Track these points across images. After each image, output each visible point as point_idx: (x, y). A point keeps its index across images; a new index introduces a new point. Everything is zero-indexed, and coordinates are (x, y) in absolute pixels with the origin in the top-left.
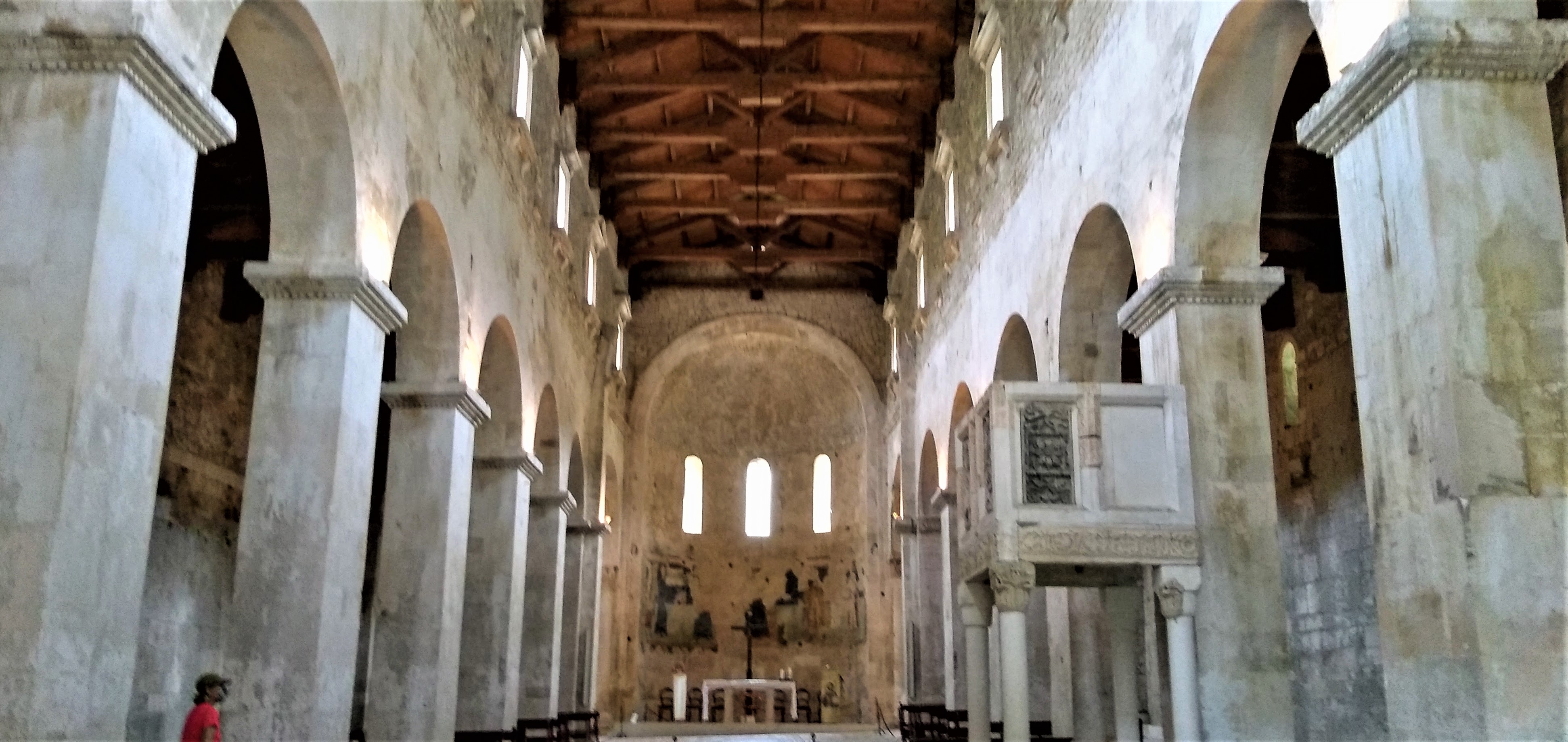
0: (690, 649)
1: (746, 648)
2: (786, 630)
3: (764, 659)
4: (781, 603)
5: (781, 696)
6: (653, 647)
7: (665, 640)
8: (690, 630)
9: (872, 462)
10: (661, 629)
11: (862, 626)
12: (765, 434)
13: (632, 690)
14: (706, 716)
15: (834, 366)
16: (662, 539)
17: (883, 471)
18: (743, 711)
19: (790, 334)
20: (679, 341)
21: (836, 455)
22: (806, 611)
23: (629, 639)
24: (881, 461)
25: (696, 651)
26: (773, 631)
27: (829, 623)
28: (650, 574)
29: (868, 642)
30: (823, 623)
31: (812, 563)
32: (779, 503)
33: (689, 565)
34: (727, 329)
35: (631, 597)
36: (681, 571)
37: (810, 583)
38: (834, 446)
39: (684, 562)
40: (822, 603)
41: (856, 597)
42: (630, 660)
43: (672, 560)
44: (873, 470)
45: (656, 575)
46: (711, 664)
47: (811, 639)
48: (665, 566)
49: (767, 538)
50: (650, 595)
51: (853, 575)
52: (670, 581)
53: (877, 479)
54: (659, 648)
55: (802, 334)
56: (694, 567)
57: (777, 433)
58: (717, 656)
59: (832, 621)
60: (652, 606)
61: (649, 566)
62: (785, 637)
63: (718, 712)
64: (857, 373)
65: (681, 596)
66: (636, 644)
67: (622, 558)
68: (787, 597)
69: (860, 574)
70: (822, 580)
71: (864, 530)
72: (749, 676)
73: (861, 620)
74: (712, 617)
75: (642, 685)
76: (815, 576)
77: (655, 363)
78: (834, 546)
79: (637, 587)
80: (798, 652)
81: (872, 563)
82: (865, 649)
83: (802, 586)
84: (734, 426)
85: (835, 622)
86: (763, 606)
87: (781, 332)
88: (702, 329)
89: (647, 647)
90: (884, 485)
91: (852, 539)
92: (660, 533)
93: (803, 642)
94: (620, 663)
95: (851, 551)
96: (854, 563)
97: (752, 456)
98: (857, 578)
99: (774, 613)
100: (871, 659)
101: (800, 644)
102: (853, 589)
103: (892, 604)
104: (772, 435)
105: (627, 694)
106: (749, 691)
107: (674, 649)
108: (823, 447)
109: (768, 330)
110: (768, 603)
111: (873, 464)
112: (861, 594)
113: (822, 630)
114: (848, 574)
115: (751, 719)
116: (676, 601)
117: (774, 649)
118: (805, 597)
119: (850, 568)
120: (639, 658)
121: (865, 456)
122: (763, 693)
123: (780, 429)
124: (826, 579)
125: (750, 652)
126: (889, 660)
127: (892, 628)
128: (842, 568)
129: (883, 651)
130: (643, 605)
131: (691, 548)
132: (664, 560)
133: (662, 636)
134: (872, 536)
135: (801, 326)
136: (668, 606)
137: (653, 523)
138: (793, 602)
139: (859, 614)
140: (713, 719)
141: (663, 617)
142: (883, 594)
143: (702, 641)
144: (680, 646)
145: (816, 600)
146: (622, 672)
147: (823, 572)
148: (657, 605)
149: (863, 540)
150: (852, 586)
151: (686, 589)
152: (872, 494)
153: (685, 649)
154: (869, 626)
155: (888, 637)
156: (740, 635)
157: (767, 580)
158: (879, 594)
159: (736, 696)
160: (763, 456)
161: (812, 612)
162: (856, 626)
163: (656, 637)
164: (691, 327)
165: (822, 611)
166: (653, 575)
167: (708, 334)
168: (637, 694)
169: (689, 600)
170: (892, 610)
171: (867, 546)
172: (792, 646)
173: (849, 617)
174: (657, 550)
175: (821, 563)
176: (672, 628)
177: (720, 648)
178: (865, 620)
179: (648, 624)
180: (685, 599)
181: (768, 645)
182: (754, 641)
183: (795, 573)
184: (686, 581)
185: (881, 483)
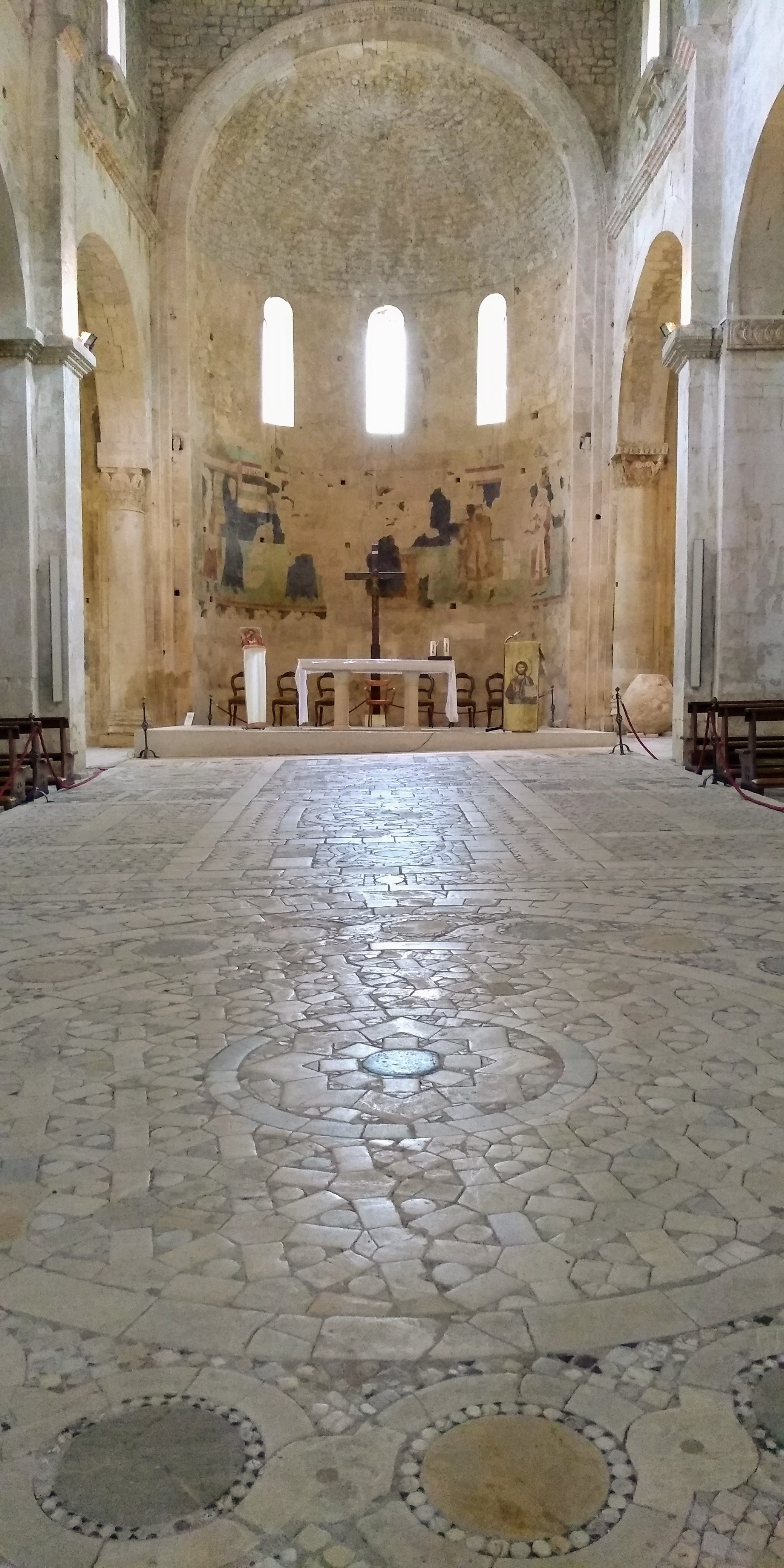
0: (284, 614)
1: (370, 611)
2: (431, 586)
3: (400, 629)
4: (422, 541)
5: (427, 684)
6: (222, 608)
7: (240, 597)
8: (282, 584)
9: (586, 285)
10: (233, 580)
11: (557, 573)
12: (397, 262)
13: (186, 674)
14: (304, 717)
15: (521, 112)
16: (228, 433)
17: (605, 302)
18: (367, 707)
19: (441, 43)
20: (241, 56)
21: (517, 290)
22: (463, 555)
23: (177, 593)
24: (602, 283)
25: (292, 618)
26: (412, 586)
27: (500, 571)
28: (209, 492)
29: (570, 599)
30: (490, 574)
31: (474, 477)
32: (420, 377)
33: (276, 479)
34: (328, 34)
35: (177, 523)
36: (263, 489)
37: (471, 509)
38: (512, 275)
39: (267, 475)
40: (489, 541)
41: (547, 528)
42: (179, 628)
43: (246, 470)
44: (590, 302)
45: (219, 492)
46: (316, 635)
47: (470, 597)
48: (236, 479)
49: (401, 439)
50: (211, 524)
51: (543, 492)
52: (245, 504)
53: (594, 316)
54: (231, 610)
55: (464, 41)
56: (284, 483)
57: (415, 258)
58: (325, 623)
59: (505, 569)
60: (216, 541)
61: (207, 474)
62: (430, 596)
63: (326, 709)
64: (562, 119)
65: (265, 529)
66: (189, 601)
67: (155, 458)
68: (434, 533)
69: (555, 489)
70: (489, 504)
71: (567, 411)
72: (376, 652)
73: (555, 561)
74: (316, 564)
75: (204, 666)
76: (478, 498)
77: (199, 98)
78: (510, 447)
79: (185, 507)
80: (450, 618)
81: (580, 466)
82: (565, 608)
83: (457, 515)
84: (345, 245)
85: (511, 570)
86: (396, 549)
87: (425, 40)
88: (281, 32)
89: (211, 607)
90: (607, 324)
91: (542, 432)
92: (223, 421)
93: (459, 604)
94: (163, 631)
95: (541, 453)
96: (544, 472)
97: (374, 302)
98: (551, 497)
99: (412, 559)
100: (574, 625)
101: (454, 606)
102: (542, 513)
103: (615, 532)
104: (408, 263)
105: (178, 681)
106: (376, 677)
107: (257, 613)
108: (495, 280)
109: (402, 36)
110: (404, 543)
111: (589, 291)
112: (558, 521)
113: (489, 583)
114: (534, 491)
115: (379, 720)
116: (257, 538)
117: (411, 614)
118: (462, 533)
119: (538, 480)
120: (196, 625)
121: (572, 281)
122: (399, 679)
123: (422, 251)
124: (496, 502)
125: (375, 615)
126: (607, 626)
127: (613, 574)
128: (523, 481)
129: (595, 611)
130: (199, 540)
131: (279, 452)
132: (233, 468)
133: (236, 592)
134: (582, 418)
135: (463, 25)
136: (244, 544)
137: (210, 402)
138: (441, 542)
139: (552, 552)
140: (318, 718)
141: (235, 561)
142: (598, 517)
143: (302, 601)
144: (267, 607)
145: (479, 536)
146: (168, 645)
147: (491, 491)
148: (224, 540)
149: (564, 430)
150: (540, 509)
151: (272, 518)
152: (583, 344)
153: (274, 613)
154: (570, 570)
155: (604, 588)
156: (359, 589)
157: (402, 506)
158: (592, 516)
159: (354, 686)
160: (393, 300)
161: (472, 557)
162: (545, 574)
163: (226, 592)
164: (261, 30)
165: (489, 554)
166: (214, 491)
167: (293, 42)
168: (196, 680)
169: (279, 538)
170: (614, 543)
171: (572, 437)
172: (441, 609)
173: (534, 562)
174: (220, 451)
175: (490, 476)
176: (251, 579)
177: (330, 613)
178: (564, 564)
179: (211, 571)
180: (272, 534)
181: (403, 608)
182: (381, 600)
183: (446, 493)
184: (272, 505)
185: (601, 323)
